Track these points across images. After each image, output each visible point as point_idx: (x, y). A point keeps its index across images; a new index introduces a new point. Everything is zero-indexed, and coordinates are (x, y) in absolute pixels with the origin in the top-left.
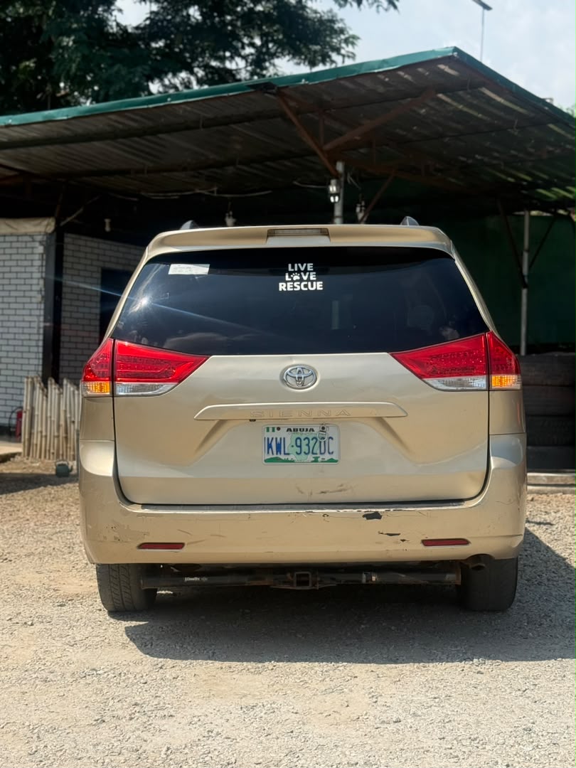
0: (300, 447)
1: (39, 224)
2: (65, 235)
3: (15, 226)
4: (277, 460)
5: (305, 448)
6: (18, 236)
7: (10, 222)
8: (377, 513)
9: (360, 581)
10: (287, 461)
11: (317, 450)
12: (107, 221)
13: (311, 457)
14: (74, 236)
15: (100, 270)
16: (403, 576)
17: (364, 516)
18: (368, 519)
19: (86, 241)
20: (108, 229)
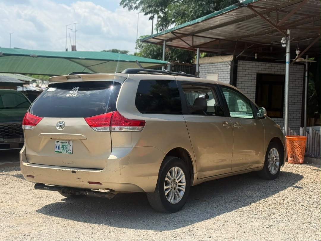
0: (63, 148)
1: (229, 58)
2: (239, 61)
3: (223, 59)
4: (58, 152)
5: (64, 148)
6: (224, 62)
7: (222, 57)
8: (75, 171)
9: (84, 194)
10: (60, 152)
11: (67, 149)
12: (256, 54)
13: (66, 152)
14: (243, 61)
15: (256, 74)
16: (95, 194)
17: (72, 172)
18: (73, 173)
19: (249, 63)
20: (256, 58)
